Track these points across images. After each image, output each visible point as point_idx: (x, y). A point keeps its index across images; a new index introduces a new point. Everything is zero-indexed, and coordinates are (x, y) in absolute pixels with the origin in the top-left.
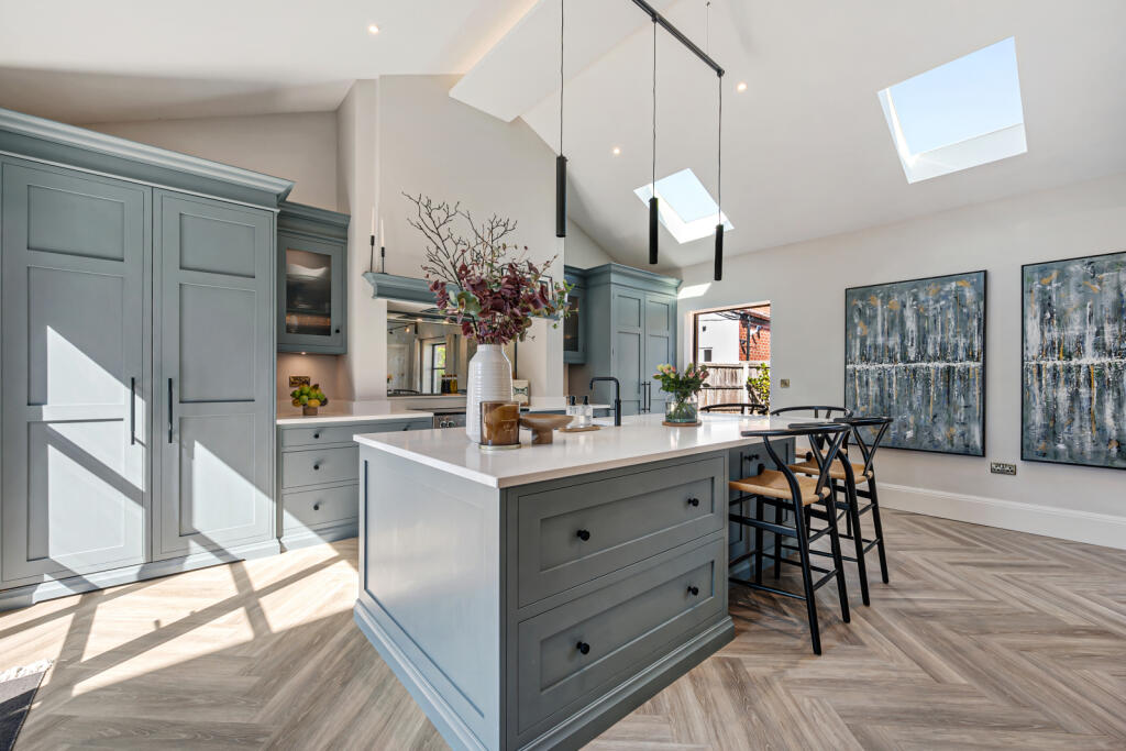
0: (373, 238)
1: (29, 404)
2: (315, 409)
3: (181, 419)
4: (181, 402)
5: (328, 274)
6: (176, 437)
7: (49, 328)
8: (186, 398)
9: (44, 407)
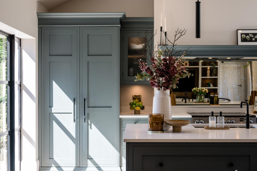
0: (161, 28)
1: (50, 107)
2: (139, 111)
3: (88, 114)
4: (88, 107)
5: (145, 46)
6: (86, 120)
7: (53, 81)
8: (90, 106)
9: (52, 108)
